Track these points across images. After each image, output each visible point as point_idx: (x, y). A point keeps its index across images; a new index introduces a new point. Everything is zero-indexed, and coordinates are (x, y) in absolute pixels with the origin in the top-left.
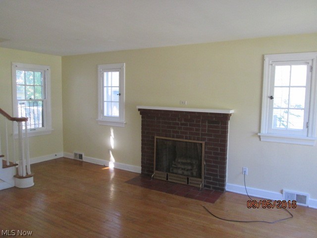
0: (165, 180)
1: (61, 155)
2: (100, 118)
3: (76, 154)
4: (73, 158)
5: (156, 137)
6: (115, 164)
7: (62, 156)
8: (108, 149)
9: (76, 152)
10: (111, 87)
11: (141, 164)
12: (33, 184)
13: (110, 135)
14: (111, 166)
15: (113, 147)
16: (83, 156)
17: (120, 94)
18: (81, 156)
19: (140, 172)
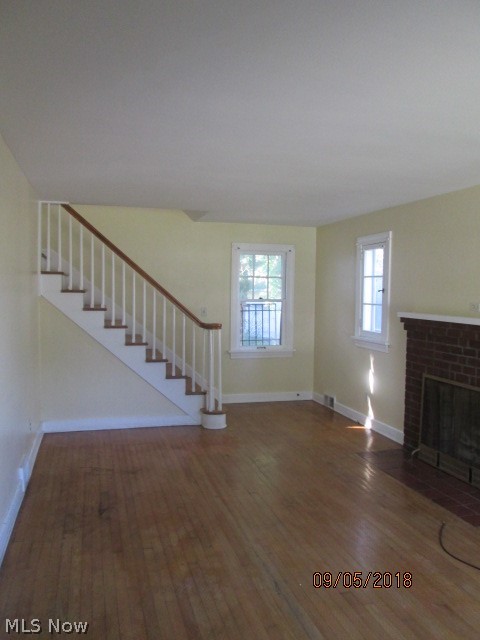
0: (435, 465)
1: (308, 395)
2: (357, 335)
3: (326, 397)
4: (322, 403)
5: (425, 375)
6: (373, 422)
7: (310, 397)
8: (367, 393)
9: (327, 394)
10: (373, 277)
11: (403, 427)
12: (224, 426)
13: (369, 368)
14: (368, 425)
15: (372, 391)
16: (335, 402)
17: (383, 291)
18: (332, 400)
19: (401, 441)
